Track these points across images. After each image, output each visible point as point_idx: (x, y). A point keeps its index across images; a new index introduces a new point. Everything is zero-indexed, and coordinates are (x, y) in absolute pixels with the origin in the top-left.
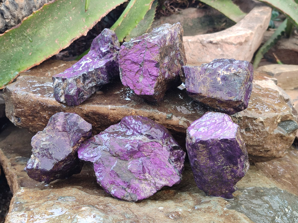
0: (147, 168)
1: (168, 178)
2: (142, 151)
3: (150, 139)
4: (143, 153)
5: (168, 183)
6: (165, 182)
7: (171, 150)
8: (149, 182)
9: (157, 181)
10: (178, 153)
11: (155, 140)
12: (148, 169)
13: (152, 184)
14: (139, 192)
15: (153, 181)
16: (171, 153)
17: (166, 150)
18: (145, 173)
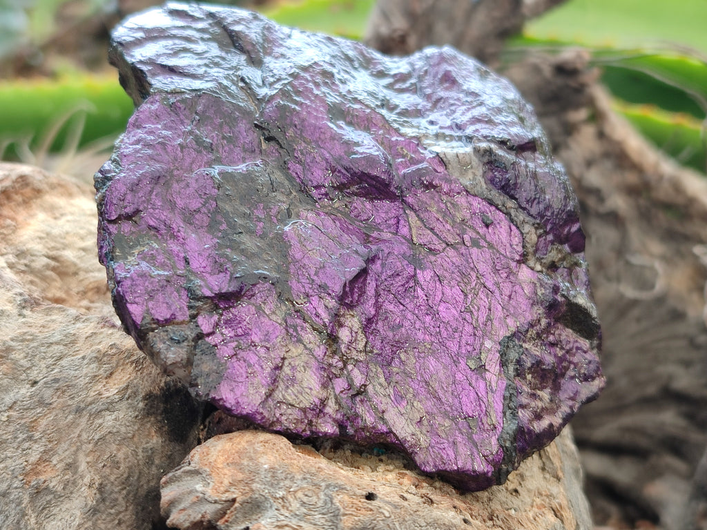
0: (378, 295)
1: (439, 419)
2: (412, 209)
3: (492, 181)
4: (413, 218)
5: (424, 440)
6: (411, 429)
7: (552, 307)
8: (335, 361)
9: (376, 393)
10: (568, 352)
11: (511, 204)
12: (378, 306)
13: (340, 384)
14: (250, 366)
15: (358, 378)
16: (544, 322)
17: (527, 290)
18: (350, 307)
